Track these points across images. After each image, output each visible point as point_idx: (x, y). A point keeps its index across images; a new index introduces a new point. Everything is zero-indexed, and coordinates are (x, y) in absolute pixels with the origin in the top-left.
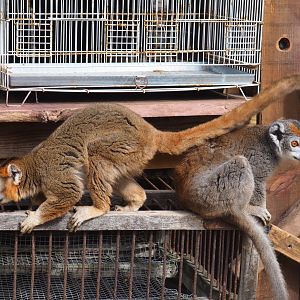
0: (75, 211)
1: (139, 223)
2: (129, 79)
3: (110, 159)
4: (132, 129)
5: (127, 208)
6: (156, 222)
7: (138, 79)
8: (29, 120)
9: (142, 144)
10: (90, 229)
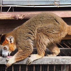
0: (30, 56)
1: (57, 61)
2: (52, 2)
3: (46, 35)
4: (57, 24)
5: (51, 55)
6: (64, 61)
7: (56, 1)
8: (10, 18)
9: (61, 31)
10: (37, 64)
